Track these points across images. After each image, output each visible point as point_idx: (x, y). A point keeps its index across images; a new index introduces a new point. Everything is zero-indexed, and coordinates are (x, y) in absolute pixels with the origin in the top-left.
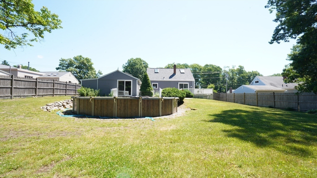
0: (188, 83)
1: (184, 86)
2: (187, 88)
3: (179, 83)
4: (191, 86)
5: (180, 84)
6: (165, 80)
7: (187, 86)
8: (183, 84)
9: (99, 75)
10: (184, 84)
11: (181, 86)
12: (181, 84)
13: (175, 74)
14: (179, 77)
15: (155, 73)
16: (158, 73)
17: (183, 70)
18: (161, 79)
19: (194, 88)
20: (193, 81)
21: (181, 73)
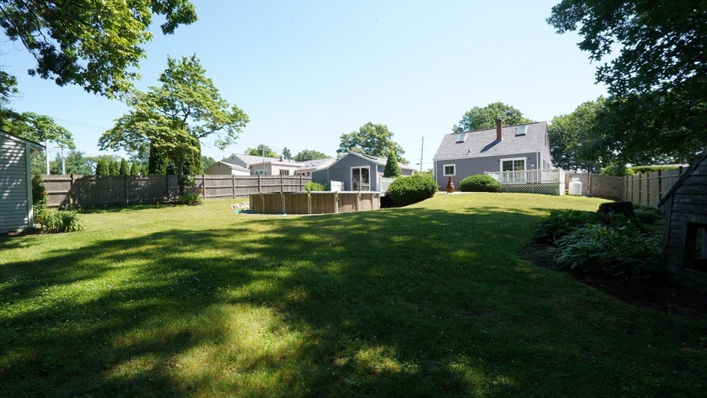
0: (525, 159)
1: (515, 165)
2: (523, 169)
3: (502, 160)
4: (533, 165)
5: (504, 162)
6: (470, 156)
7: (523, 165)
8: (512, 161)
9: (400, 155)
10: (515, 161)
11: (508, 166)
12: (508, 162)
13: (499, 139)
14: (505, 147)
15: (457, 143)
16: (462, 142)
17: (527, 127)
18: (463, 154)
19: (539, 168)
20: (537, 152)
21: (517, 136)
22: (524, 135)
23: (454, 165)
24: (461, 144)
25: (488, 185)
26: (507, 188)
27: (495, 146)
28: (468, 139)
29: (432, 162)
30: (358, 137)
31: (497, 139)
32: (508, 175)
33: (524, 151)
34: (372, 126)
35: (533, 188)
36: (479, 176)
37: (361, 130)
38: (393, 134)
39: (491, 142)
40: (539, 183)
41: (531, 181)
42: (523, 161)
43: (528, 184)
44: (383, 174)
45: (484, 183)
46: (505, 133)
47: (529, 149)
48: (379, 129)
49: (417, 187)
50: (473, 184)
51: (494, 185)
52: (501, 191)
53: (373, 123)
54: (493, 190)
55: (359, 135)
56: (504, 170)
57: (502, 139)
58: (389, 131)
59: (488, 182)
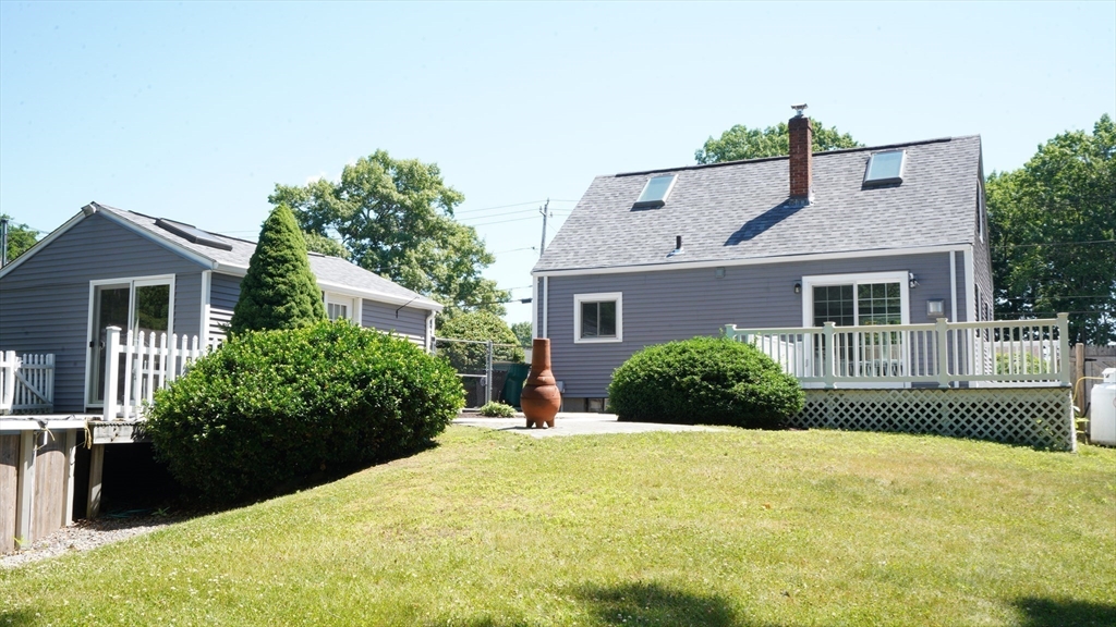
0: (901, 278)
1: (863, 304)
2: (897, 319)
3: (809, 282)
4: (934, 308)
5: (819, 292)
6: (685, 259)
7: (896, 304)
8: (848, 289)
10: (862, 288)
11: (832, 305)
12: (834, 290)
13: (798, 196)
14: (821, 228)
15: (638, 207)
16: (658, 205)
17: (905, 155)
18: (656, 251)
19: (962, 316)
20: (952, 249)
21: (868, 186)
22: (896, 182)
23: (617, 297)
24: (650, 213)
25: (739, 388)
26: (831, 405)
27: (783, 224)
28: (679, 196)
29: (531, 281)
30: (331, 199)
31: (792, 196)
32: (832, 345)
33: (899, 247)
34: (387, 164)
35: (945, 411)
36: (697, 345)
37: (345, 177)
38: (460, 199)
39: (768, 207)
40: (964, 386)
41: (935, 378)
42: (894, 289)
43: (917, 387)
44: (227, 316)
45: (718, 377)
46: (822, 175)
47: (919, 238)
48: (410, 178)
49: (308, 396)
50: (666, 380)
51: (765, 389)
52: (801, 422)
53: (393, 156)
54: (765, 413)
55: (337, 193)
56: (818, 322)
57: (811, 198)
58: (446, 185)
59: (741, 376)
